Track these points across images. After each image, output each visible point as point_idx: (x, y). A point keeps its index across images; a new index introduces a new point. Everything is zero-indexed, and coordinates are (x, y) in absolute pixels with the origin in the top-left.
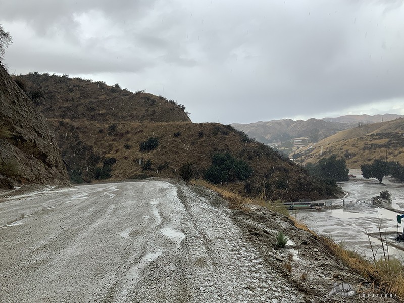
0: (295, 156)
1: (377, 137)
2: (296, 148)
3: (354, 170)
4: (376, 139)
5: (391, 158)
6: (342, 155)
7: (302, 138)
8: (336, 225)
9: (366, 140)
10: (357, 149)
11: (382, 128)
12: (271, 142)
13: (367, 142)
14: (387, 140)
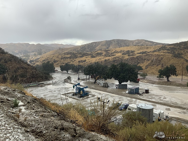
0: (31, 62)
1: (66, 54)
2: (31, 58)
3: (57, 68)
4: (66, 55)
5: (71, 63)
6: (52, 61)
7: (34, 53)
8: (49, 92)
9: (62, 55)
10: (59, 59)
11: (69, 50)
12: (18, 54)
13: (62, 56)
14: (70, 55)
